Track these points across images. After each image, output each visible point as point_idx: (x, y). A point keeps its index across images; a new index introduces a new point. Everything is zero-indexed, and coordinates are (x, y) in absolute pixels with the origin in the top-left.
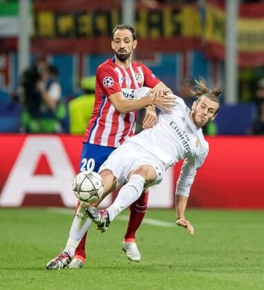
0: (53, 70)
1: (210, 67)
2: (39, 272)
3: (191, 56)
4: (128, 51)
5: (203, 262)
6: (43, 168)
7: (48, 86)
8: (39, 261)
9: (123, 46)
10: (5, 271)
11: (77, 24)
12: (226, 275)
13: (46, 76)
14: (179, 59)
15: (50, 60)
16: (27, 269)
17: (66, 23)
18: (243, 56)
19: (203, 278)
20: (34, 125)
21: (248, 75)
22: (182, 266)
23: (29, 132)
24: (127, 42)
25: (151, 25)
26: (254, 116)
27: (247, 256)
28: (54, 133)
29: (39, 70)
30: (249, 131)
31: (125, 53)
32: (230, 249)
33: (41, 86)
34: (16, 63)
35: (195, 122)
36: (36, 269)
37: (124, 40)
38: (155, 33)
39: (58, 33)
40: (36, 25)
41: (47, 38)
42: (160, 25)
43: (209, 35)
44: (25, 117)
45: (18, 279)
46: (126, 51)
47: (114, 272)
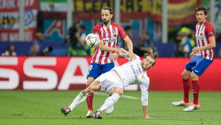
0: (83, 27)
1: (155, 26)
2: (76, 120)
3: (146, 21)
4: (107, 19)
5: (151, 115)
6: (78, 72)
7: (81, 35)
8: (76, 115)
9: (105, 18)
10: (61, 119)
11: (94, 6)
12: (162, 121)
13: (80, 30)
14: (141, 22)
15: (82, 23)
16: (71, 119)
17: (89, 6)
18: (170, 21)
19: (152, 123)
20: (74, 53)
21: (172, 30)
22: (142, 117)
23: (72, 56)
24: (107, 16)
25: (128, 7)
26: (175, 48)
27: (172, 113)
28: (83, 56)
29: (76, 27)
30: (173, 55)
31: (106, 21)
32: (164, 109)
33: (77, 35)
34: (66, 24)
35: (143, 67)
36: (75, 119)
37: (106, 15)
38: (130, 10)
39: (85, 11)
40: (75, 6)
41: (80, 12)
42: (132, 7)
43: (154, 11)
44: (70, 49)
45: (67, 123)
46: (106, 20)
47: (111, 120)
